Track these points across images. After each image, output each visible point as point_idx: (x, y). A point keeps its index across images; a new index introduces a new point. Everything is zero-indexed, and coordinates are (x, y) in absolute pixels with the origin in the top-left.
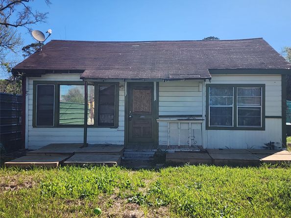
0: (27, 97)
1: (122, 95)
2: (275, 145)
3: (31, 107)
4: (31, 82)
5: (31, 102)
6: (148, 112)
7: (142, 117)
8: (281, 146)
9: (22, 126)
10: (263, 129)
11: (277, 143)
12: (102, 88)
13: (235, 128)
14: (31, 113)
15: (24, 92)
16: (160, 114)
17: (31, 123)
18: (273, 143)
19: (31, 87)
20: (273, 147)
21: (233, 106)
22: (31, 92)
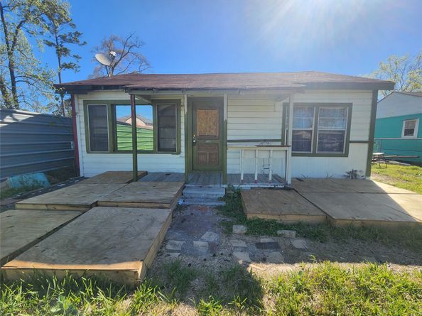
0: (77, 119)
2: (358, 173)
3: (83, 131)
4: (81, 102)
5: (83, 125)
6: (215, 136)
7: (207, 142)
8: (364, 174)
9: (76, 152)
10: (346, 155)
11: (360, 171)
12: (162, 108)
13: (314, 155)
14: (84, 137)
15: (74, 114)
16: (229, 138)
17: (85, 149)
18: (356, 171)
19: (82, 107)
20: (356, 175)
21: (313, 129)
22: (82, 113)
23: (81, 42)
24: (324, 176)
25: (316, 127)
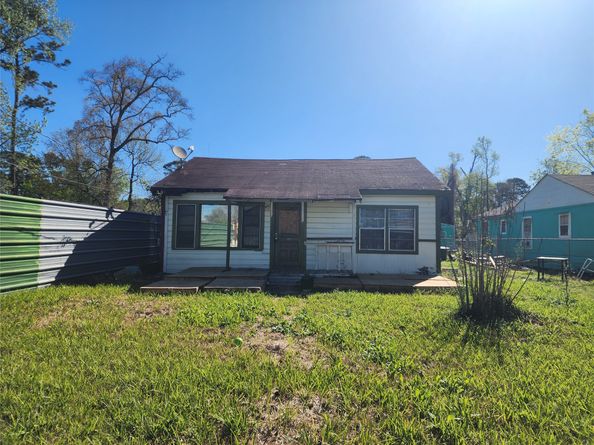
1: (268, 216)
2: (429, 270)
3: (171, 228)
4: (171, 201)
5: (171, 223)
6: (296, 235)
7: (288, 239)
8: (435, 271)
10: (417, 253)
11: (431, 268)
13: (387, 252)
14: (170, 234)
16: (308, 236)
17: (170, 245)
18: (427, 268)
19: (171, 206)
20: (427, 272)
21: (384, 228)
22: (171, 212)
23: (60, 59)
24: (397, 272)
25: (387, 228)
